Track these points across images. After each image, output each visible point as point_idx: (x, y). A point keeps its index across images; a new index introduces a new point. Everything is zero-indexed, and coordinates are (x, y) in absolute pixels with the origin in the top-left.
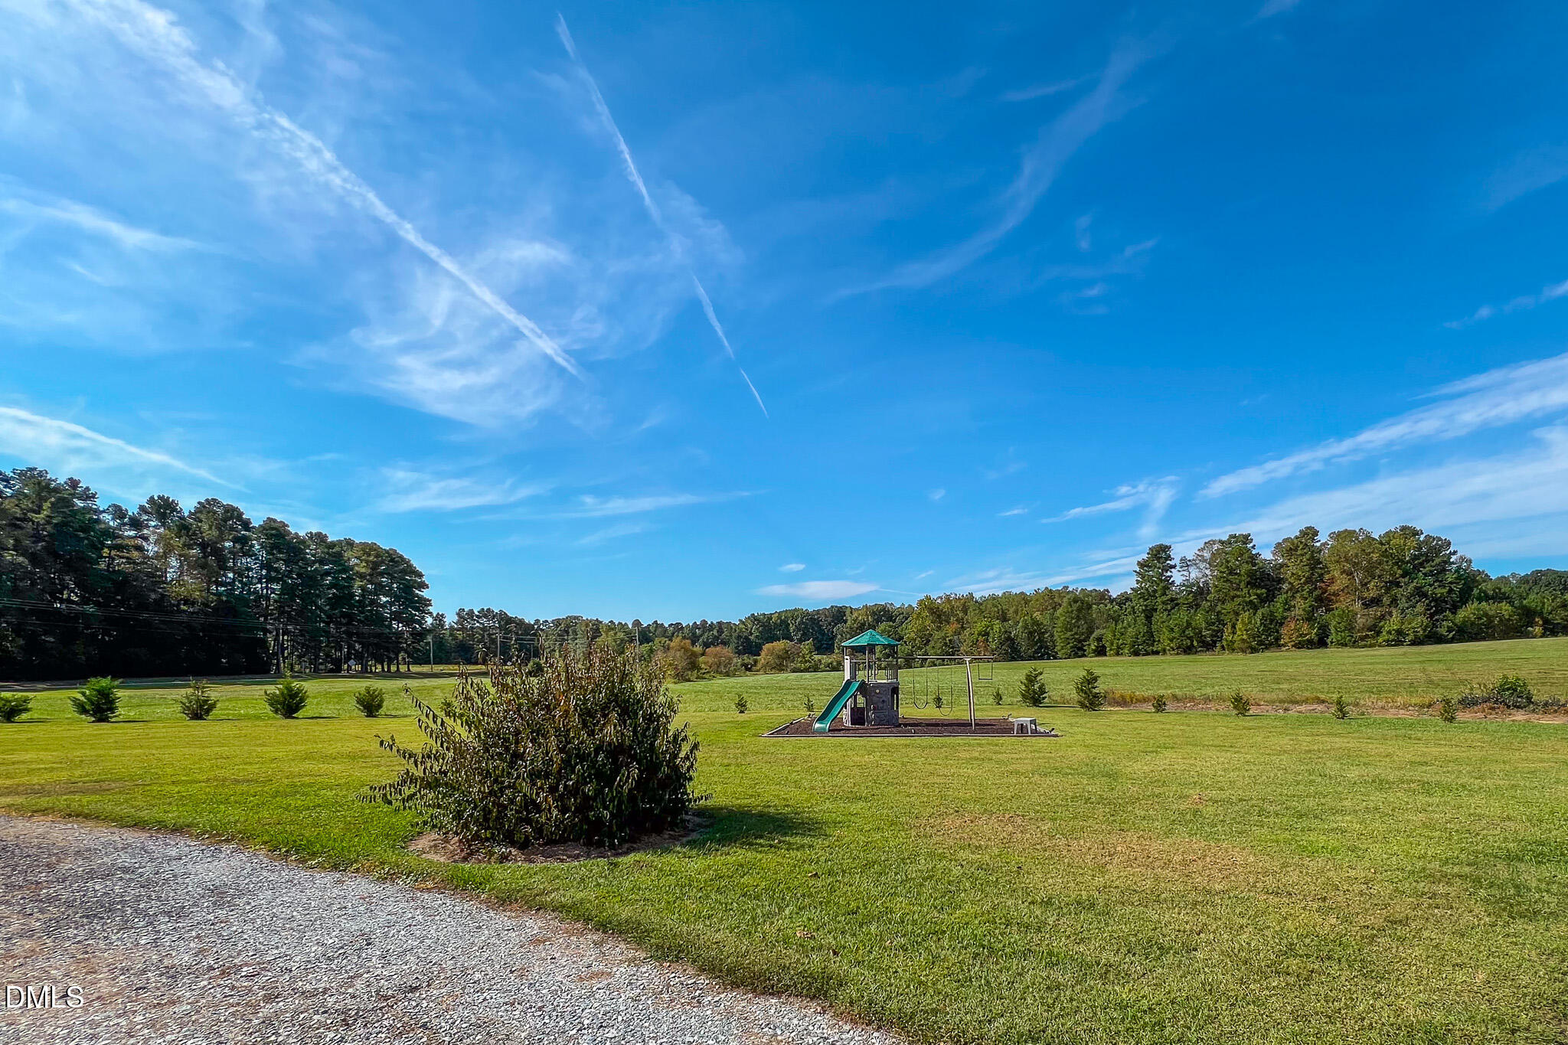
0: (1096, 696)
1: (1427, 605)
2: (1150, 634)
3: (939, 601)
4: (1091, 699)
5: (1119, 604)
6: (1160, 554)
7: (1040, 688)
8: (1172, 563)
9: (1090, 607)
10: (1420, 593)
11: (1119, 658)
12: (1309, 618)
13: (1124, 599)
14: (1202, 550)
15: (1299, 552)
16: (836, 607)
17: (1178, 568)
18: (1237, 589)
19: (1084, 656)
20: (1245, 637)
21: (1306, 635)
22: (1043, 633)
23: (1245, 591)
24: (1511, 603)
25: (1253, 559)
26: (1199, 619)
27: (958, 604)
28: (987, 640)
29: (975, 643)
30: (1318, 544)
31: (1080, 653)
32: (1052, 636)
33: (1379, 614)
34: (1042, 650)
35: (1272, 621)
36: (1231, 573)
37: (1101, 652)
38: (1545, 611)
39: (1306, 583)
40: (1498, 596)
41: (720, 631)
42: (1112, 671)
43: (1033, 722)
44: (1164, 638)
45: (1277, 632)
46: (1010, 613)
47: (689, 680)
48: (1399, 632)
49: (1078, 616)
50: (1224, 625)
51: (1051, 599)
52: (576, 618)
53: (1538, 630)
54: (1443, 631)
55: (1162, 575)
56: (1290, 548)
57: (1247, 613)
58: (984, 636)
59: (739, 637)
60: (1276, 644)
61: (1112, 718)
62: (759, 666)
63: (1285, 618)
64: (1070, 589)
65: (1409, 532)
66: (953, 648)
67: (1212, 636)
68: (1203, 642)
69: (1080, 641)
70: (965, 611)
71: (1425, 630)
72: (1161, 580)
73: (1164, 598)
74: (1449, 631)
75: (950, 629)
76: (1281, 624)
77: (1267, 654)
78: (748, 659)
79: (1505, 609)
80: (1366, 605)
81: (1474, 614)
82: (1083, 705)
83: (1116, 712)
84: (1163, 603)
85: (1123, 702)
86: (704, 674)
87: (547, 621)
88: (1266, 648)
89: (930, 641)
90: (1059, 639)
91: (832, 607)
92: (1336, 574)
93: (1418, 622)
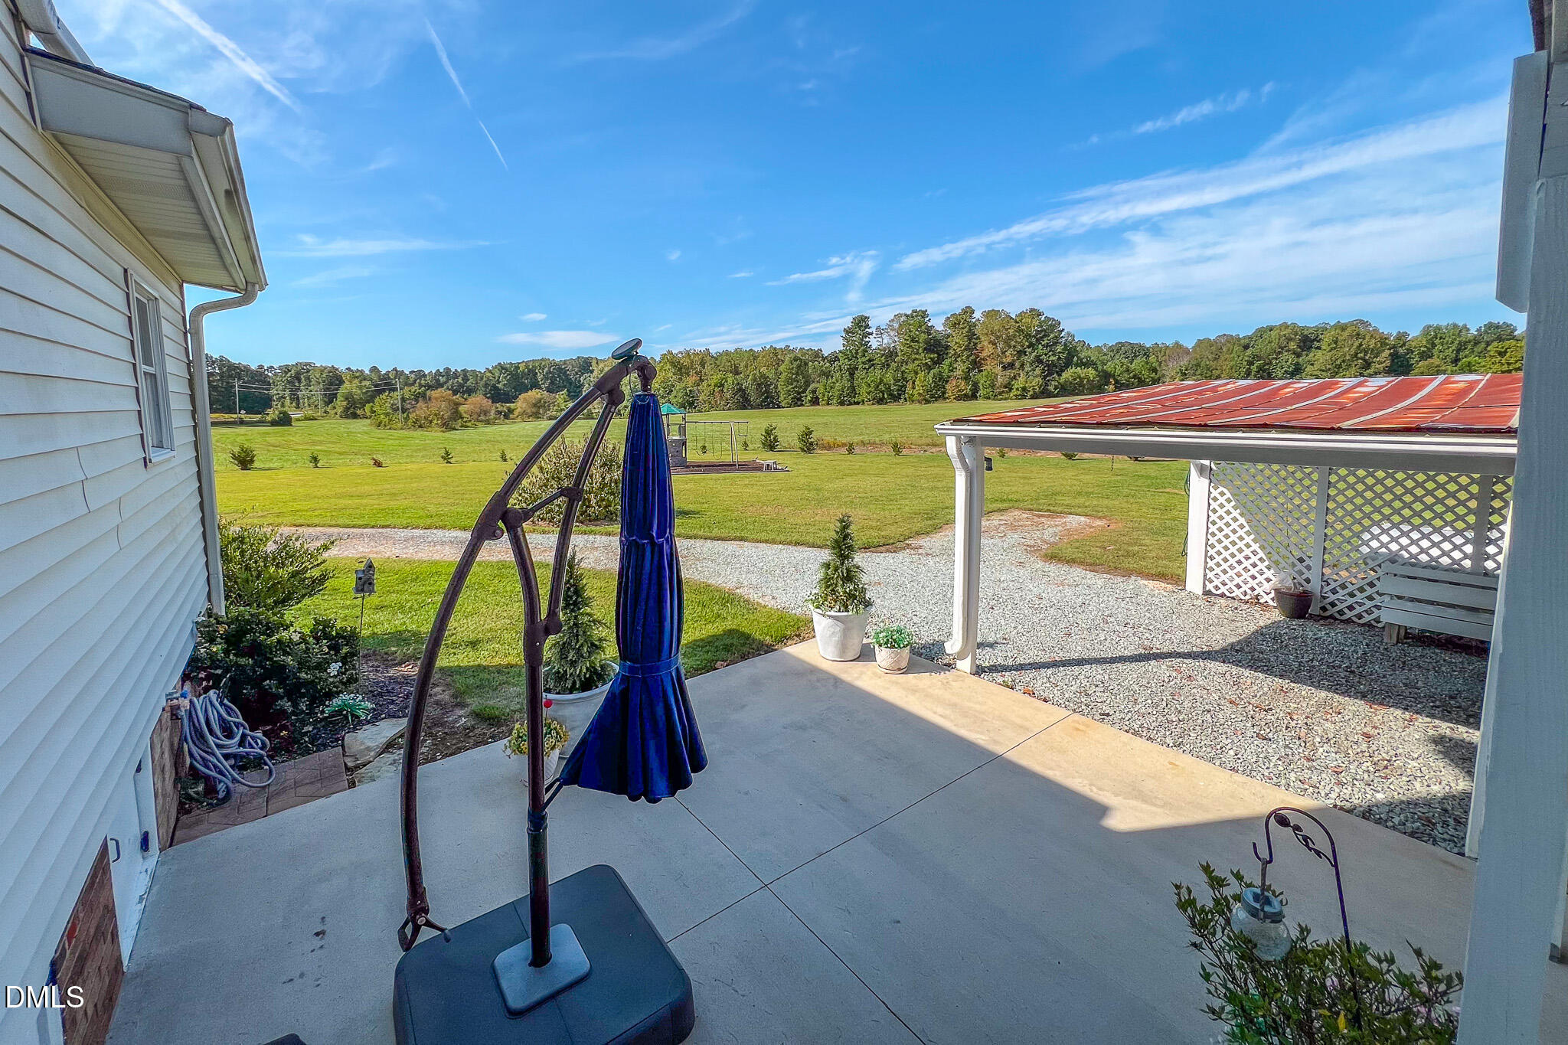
0: (811, 444)
1: (1043, 369)
2: (853, 388)
3: (680, 355)
4: (808, 445)
5: (830, 362)
6: (861, 323)
7: (774, 438)
8: (870, 331)
9: (806, 364)
10: (1038, 360)
11: (829, 407)
12: (966, 378)
13: (834, 359)
14: (893, 320)
15: (961, 326)
16: (583, 358)
17: (874, 335)
18: (917, 353)
19: (802, 405)
20: (921, 391)
21: (963, 390)
22: (770, 385)
23: (923, 355)
24: (1096, 369)
25: (929, 330)
26: (889, 378)
27: (697, 359)
28: (722, 390)
29: (712, 394)
30: (974, 320)
31: (799, 403)
32: (776, 387)
33: (1012, 375)
34: (769, 401)
35: (940, 379)
36: (912, 341)
37: (815, 402)
38: (1116, 374)
39: (966, 349)
40: (1087, 364)
41: (465, 379)
42: (824, 420)
43: (775, 463)
44: (863, 391)
45: (944, 387)
46: (741, 368)
47: (455, 429)
48: (1024, 389)
49: (798, 372)
50: (907, 382)
51: (775, 355)
52: (309, 364)
53: (1112, 387)
54: (1051, 388)
55: (862, 340)
56: (955, 322)
57: (923, 373)
58: (719, 387)
59: (486, 385)
60: (943, 397)
61: (821, 458)
62: (516, 413)
63: (949, 377)
64: (791, 348)
65: (1035, 313)
66: (693, 397)
67: (898, 390)
68: (892, 395)
69: (799, 393)
70: (703, 365)
71: (1040, 388)
72: (861, 344)
73: (864, 359)
74: (1055, 389)
75: (690, 381)
76: (947, 381)
77: (936, 405)
78: (503, 407)
79: (1091, 372)
80: (1005, 368)
81: (1072, 376)
82: (803, 450)
83: (824, 454)
84: (863, 363)
85: (828, 447)
86: (466, 422)
87: (273, 367)
88: (936, 400)
89: (672, 391)
90: (782, 390)
91: (578, 357)
92: (986, 343)
93: (1036, 382)
